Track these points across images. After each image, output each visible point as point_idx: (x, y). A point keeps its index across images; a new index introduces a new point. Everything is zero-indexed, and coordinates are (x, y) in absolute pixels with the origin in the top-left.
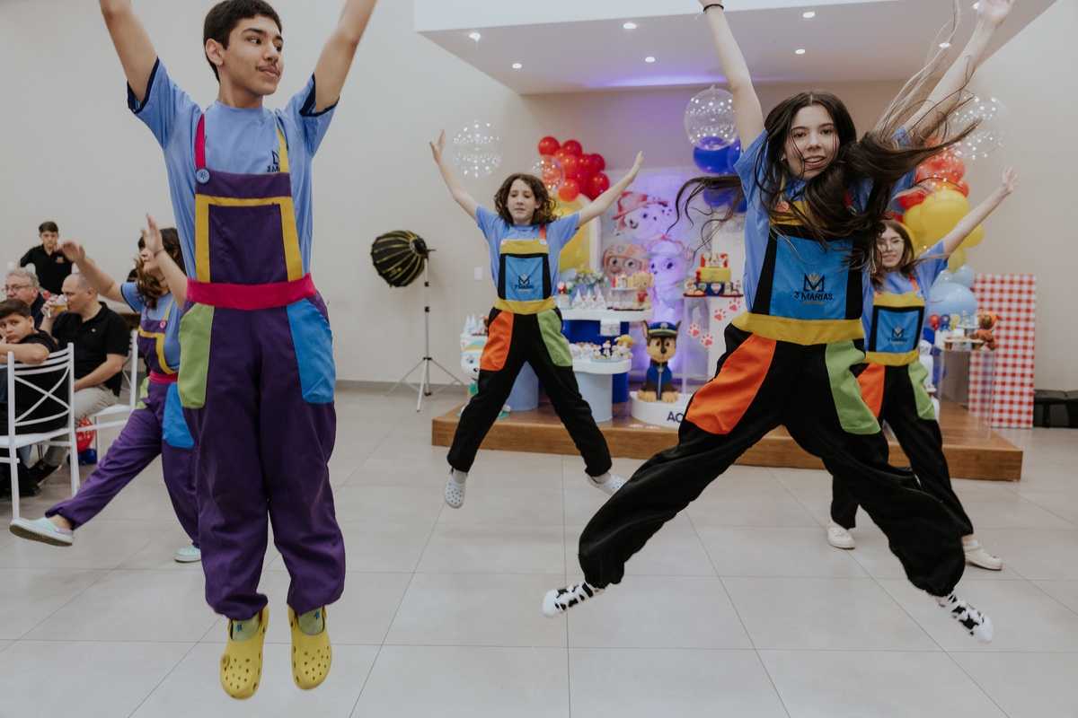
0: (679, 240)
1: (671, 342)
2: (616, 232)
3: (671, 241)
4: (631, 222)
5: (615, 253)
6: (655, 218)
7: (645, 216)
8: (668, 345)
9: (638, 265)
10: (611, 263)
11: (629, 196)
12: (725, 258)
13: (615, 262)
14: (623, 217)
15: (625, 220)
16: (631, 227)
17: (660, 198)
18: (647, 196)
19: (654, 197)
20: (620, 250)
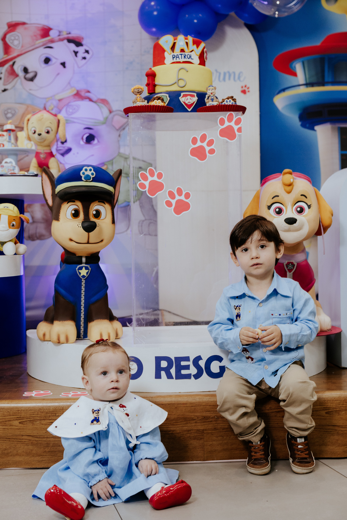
0: (102, 97)
1: (104, 209)
3: (91, 100)
4: (26, 70)
6: (63, 64)
7: (47, 61)
8: (98, 214)
11: (20, 29)
12: (202, 45)
14: (11, 63)
15: (15, 67)
16: (25, 78)
17: (70, 33)
18: (50, 29)
19: (60, 32)
20: (9, 115)
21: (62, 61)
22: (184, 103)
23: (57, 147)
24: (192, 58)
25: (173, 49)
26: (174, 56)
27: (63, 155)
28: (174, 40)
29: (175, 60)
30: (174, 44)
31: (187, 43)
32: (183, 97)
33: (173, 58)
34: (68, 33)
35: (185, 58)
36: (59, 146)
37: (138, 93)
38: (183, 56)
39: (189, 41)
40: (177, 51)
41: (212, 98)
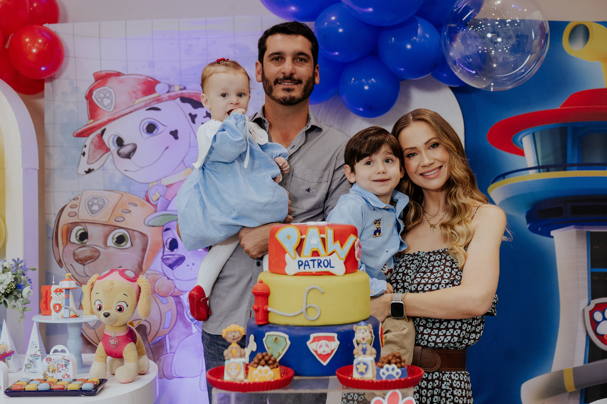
2: (85, 166)
4: (120, 142)
5: (84, 215)
6: (175, 134)
7: (151, 128)
9: (138, 242)
10: (73, 239)
11: (112, 82)
12: (352, 239)
13: (84, 236)
14: (99, 131)
15: (105, 137)
16: (119, 154)
17: (185, 88)
18: (157, 82)
19: (170, 87)
20: (95, 208)
21: (173, 130)
22: (316, 352)
23: (163, 255)
24: (332, 266)
25: (299, 249)
26: (300, 263)
27: (171, 266)
28: (301, 235)
29: (302, 269)
30: (302, 241)
31: (323, 240)
32: (313, 342)
33: (300, 266)
34: (182, 87)
35: (320, 267)
36: (165, 253)
37: (234, 339)
38: (316, 263)
39: (327, 237)
40: (306, 255)
41: (364, 346)
